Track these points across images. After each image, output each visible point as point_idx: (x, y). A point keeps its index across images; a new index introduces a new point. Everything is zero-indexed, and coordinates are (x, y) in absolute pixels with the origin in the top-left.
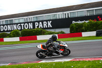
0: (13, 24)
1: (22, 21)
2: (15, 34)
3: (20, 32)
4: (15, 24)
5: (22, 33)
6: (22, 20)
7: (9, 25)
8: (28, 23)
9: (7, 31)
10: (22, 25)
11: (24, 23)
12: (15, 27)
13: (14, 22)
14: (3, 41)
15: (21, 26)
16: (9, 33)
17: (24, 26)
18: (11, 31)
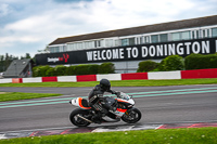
0: (168, 43)
1: (186, 36)
2: (172, 64)
3: (183, 60)
4: (171, 43)
5: (186, 62)
6: (186, 34)
7: (159, 44)
8: (200, 41)
9: (155, 57)
10: (188, 44)
11: (192, 41)
12: (172, 49)
13: (169, 39)
14: (147, 78)
15: (185, 47)
16: (159, 61)
17: (191, 46)
18: (164, 57)
